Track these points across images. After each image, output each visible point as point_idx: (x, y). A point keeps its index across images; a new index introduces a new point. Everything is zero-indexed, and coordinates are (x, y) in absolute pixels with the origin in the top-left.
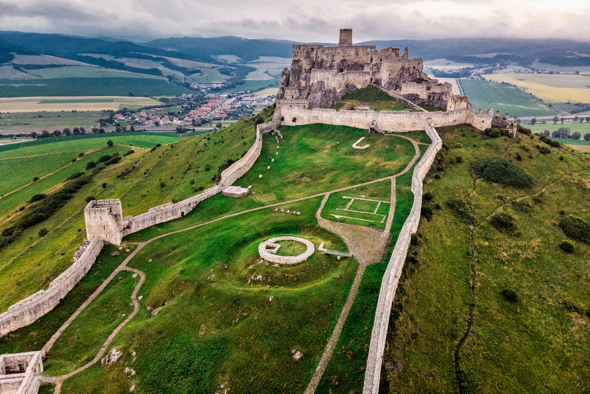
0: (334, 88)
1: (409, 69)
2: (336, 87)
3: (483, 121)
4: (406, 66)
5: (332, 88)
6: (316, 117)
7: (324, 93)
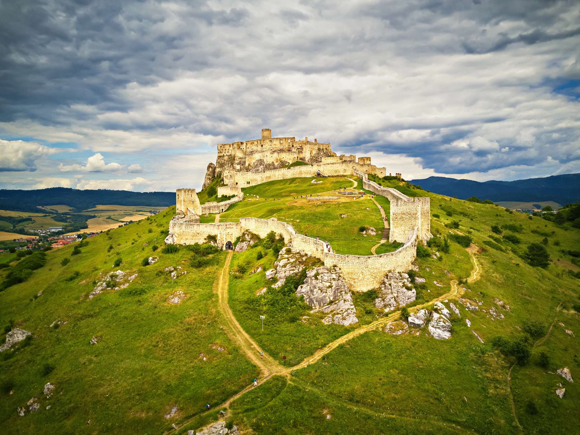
0: (273, 162)
1: (323, 149)
2: (274, 162)
3: (382, 173)
4: (321, 148)
5: (271, 163)
6: (270, 177)
7: (265, 166)
